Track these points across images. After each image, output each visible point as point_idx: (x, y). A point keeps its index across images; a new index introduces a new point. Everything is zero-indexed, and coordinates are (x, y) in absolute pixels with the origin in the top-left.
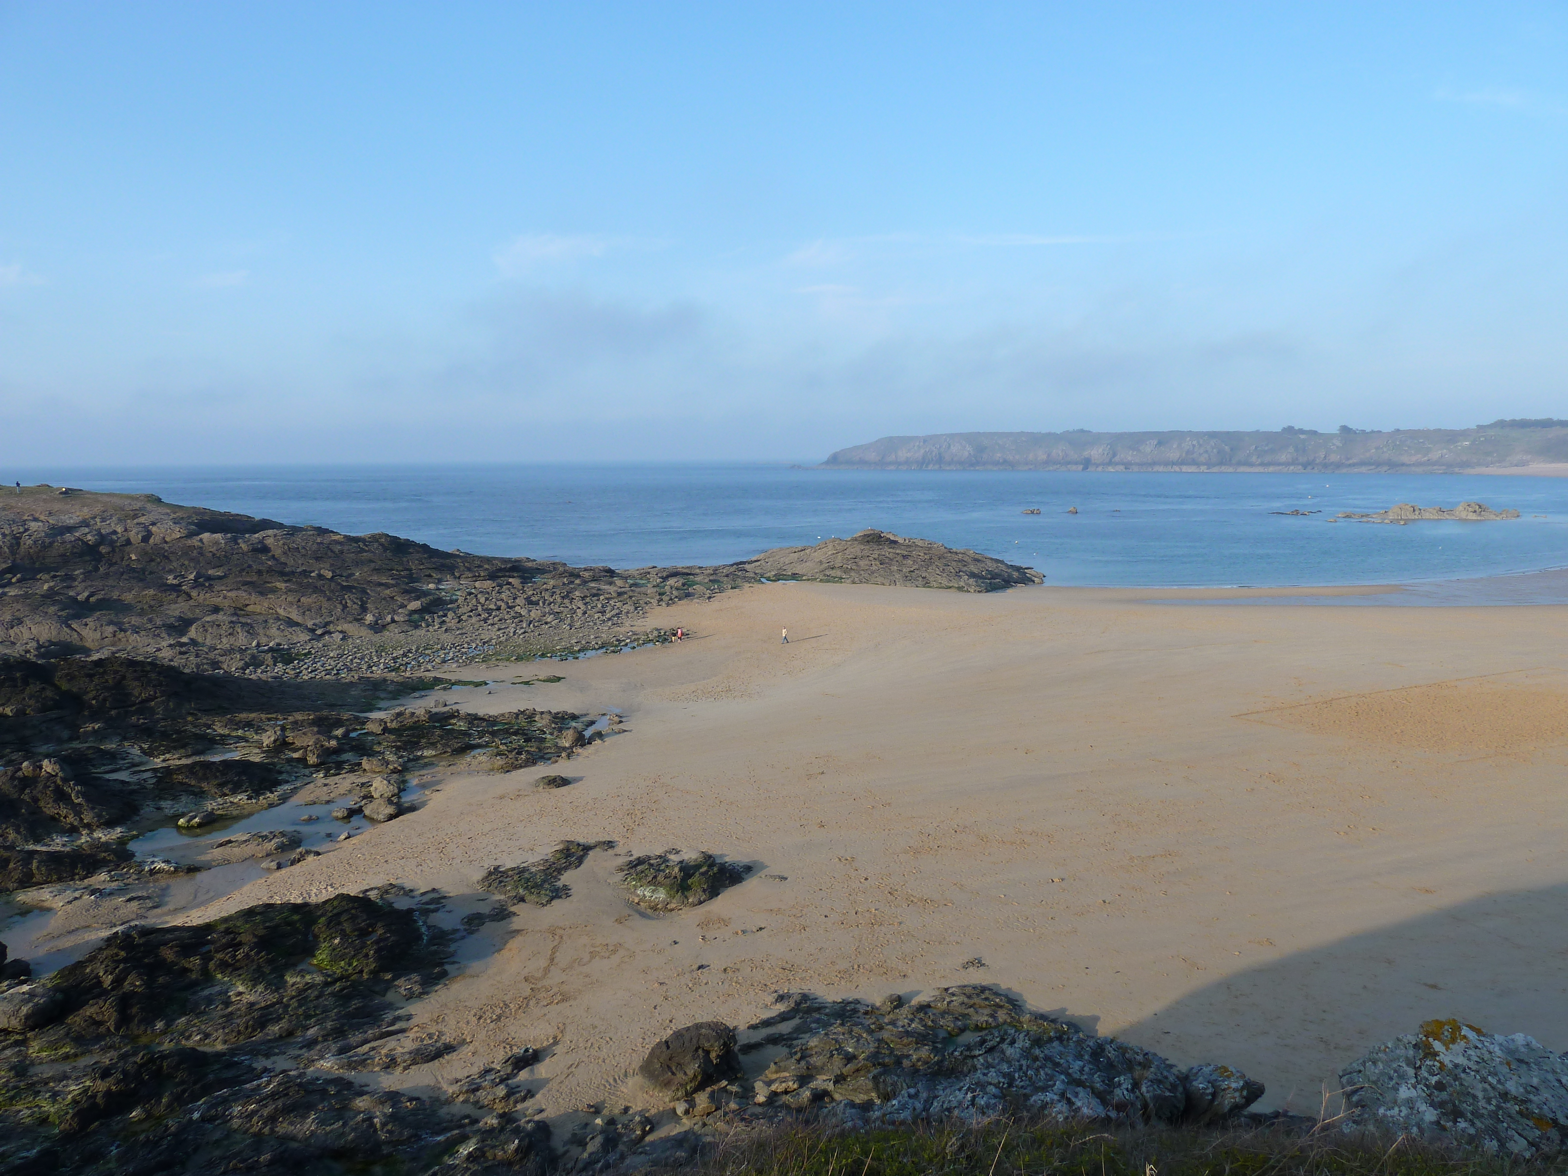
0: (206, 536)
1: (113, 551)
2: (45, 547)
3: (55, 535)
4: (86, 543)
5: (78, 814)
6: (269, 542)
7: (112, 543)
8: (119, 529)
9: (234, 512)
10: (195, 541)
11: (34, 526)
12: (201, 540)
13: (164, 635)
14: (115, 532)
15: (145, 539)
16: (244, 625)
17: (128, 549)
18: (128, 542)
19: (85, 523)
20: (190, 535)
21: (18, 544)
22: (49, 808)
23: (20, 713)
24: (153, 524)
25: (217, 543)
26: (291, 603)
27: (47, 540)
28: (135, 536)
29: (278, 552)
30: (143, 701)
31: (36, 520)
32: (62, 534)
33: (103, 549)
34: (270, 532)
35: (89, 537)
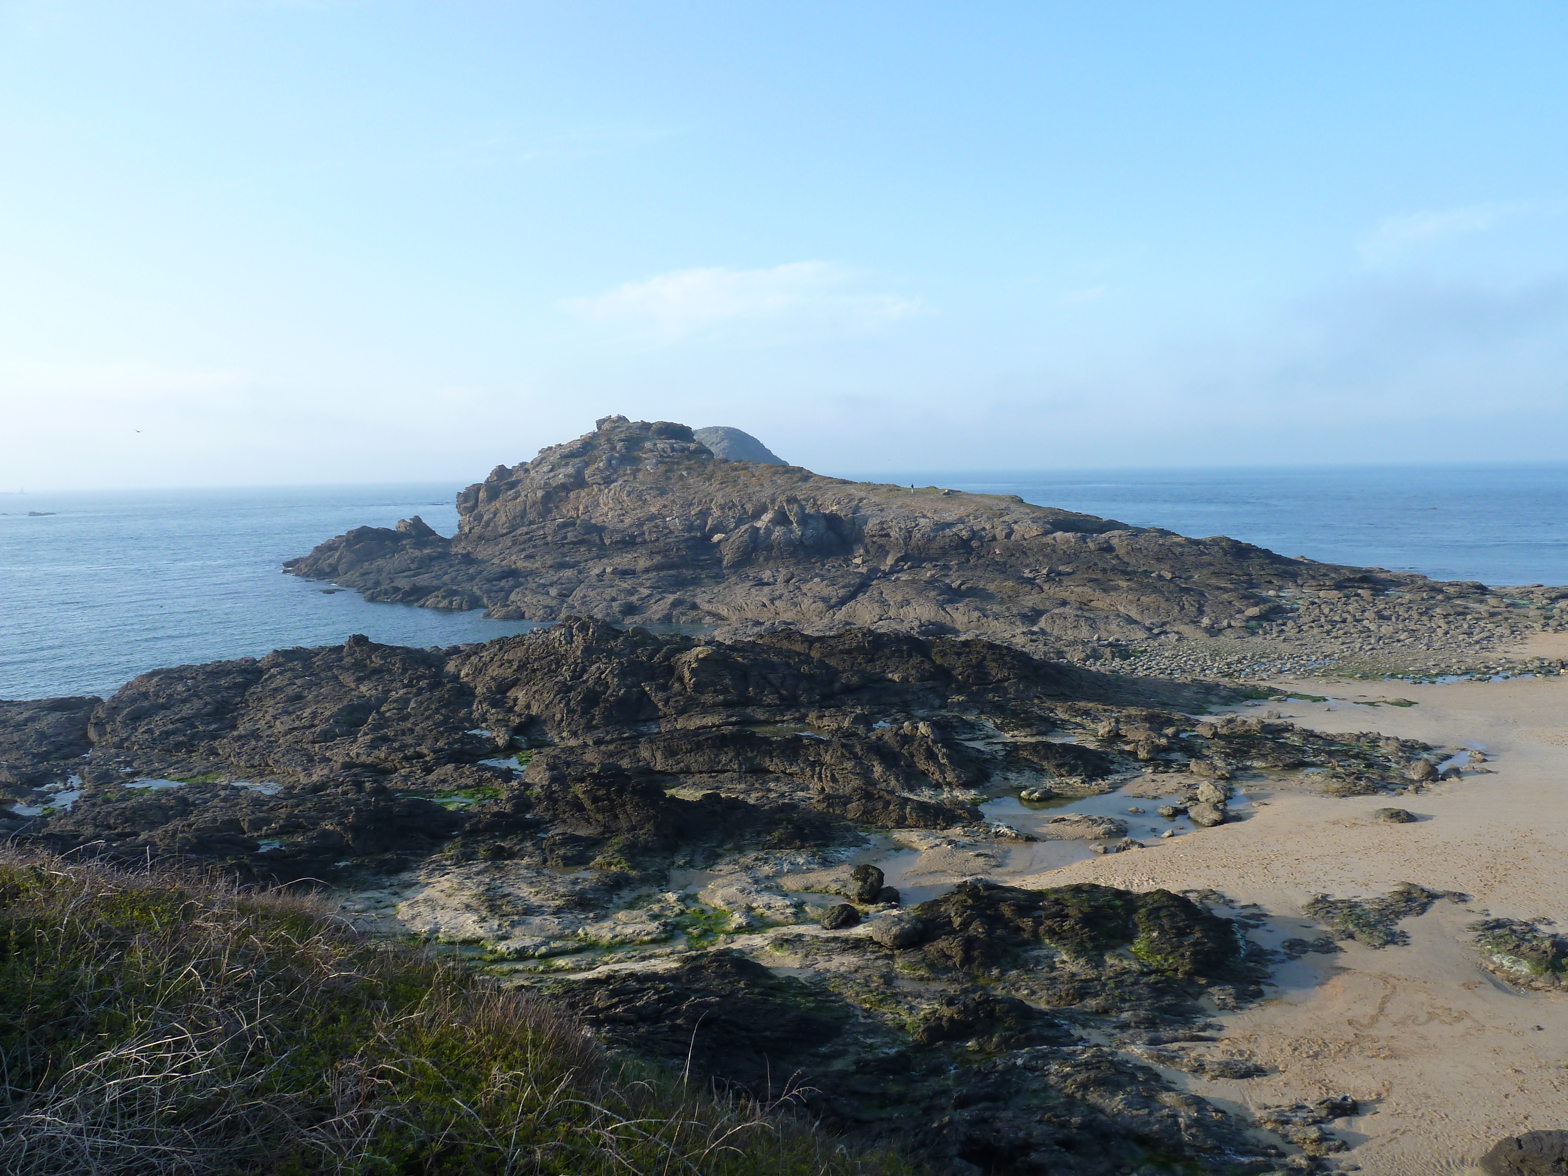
0: (1059, 534)
1: (982, 546)
2: (930, 540)
3: (938, 530)
4: (961, 538)
5: (942, 772)
6: (1115, 542)
7: (981, 538)
8: (988, 527)
9: (1084, 512)
10: (1049, 539)
11: (922, 521)
12: (1054, 538)
13: (1018, 623)
14: (984, 529)
15: (1008, 536)
16: (1087, 619)
17: (994, 544)
18: (994, 538)
19: (961, 520)
20: (1046, 533)
21: (910, 537)
22: (922, 764)
23: (904, 680)
24: (1016, 522)
25: (1068, 541)
26: (1131, 601)
27: (932, 535)
28: (1000, 533)
29: (1121, 552)
30: (1000, 681)
31: (924, 516)
32: (943, 529)
33: (974, 544)
34: (1116, 532)
35: (964, 533)
